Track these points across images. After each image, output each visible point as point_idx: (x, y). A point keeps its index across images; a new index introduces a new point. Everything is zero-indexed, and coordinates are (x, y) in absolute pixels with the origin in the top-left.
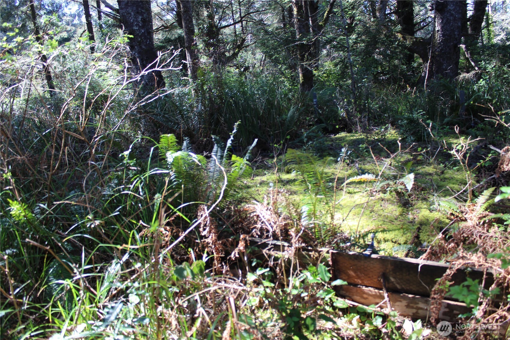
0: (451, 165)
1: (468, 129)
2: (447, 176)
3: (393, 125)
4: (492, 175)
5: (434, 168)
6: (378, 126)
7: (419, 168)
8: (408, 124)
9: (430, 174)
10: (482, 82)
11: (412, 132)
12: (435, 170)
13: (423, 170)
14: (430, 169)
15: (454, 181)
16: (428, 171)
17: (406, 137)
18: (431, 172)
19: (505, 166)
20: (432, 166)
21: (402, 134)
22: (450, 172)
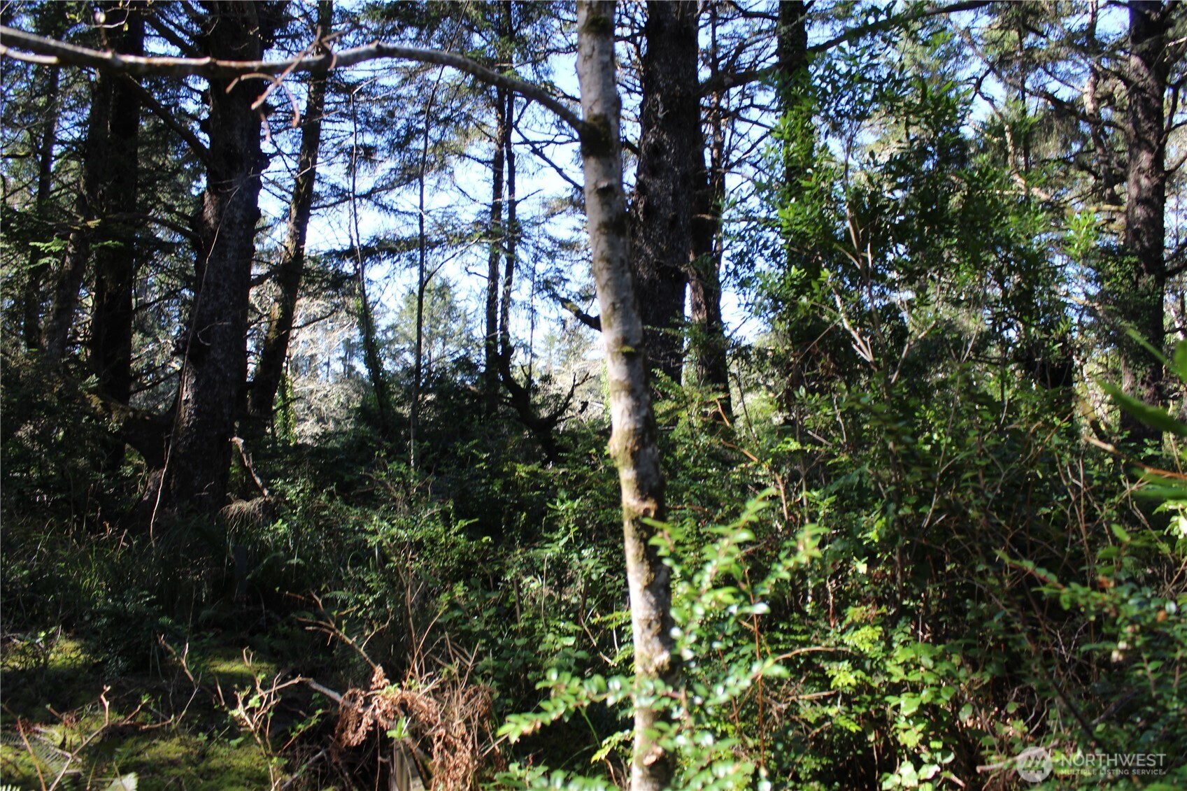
0: (224, 736)
1: (252, 634)
2: (215, 763)
3: (67, 628)
4: (318, 751)
5: (181, 744)
6: (24, 630)
7: (142, 746)
8: (109, 625)
9: (173, 763)
10: (281, 527)
11: (120, 648)
12: (183, 749)
13: (153, 751)
14: (170, 749)
15: (234, 777)
16: (164, 756)
17: (105, 661)
18: (173, 756)
19: (350, 736)
20: (176, 740)
21: (95, 652)
22: (222, 751)
